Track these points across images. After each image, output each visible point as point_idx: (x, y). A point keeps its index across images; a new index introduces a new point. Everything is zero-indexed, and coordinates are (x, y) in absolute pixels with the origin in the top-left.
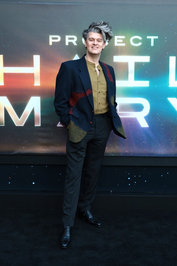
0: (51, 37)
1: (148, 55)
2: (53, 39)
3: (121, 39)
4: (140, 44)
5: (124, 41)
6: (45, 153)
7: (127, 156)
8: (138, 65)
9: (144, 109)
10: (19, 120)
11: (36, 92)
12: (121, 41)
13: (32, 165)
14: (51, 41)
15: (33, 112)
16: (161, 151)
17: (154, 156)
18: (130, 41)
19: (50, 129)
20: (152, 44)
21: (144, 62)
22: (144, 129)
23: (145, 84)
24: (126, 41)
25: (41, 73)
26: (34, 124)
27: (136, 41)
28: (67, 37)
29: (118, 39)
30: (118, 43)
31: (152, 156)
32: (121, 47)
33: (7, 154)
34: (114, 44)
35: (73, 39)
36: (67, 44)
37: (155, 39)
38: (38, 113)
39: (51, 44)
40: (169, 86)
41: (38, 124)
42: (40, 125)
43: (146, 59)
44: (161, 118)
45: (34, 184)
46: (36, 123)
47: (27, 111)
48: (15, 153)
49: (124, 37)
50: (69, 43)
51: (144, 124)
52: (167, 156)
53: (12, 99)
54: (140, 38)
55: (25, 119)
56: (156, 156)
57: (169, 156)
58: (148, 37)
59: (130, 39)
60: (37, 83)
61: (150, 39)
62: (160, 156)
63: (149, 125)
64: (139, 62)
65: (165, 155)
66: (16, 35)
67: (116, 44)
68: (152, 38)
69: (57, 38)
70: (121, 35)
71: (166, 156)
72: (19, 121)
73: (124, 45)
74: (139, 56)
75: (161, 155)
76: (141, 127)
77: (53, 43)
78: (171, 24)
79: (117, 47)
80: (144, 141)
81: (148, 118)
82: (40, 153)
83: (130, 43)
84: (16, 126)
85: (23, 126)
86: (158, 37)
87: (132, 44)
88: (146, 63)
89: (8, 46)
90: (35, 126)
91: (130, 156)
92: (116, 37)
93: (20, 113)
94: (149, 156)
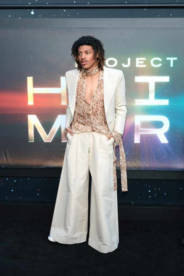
1: (168, 75)
4: (160, 65)
5: (145, 62)
7: (147, 170)
8: (158, 85)
9: (164, 126)
10: (48, 136)
12: (142, 62)
13: (59, 178)
15: (60, 129)
16: (180, 165)
17: (173, 170)
20: (172, 65)
21: (163, 82)
22: (164, 145)
23: (165, 102)
24: (147, 62)
26: (61, 140)
27: (156, 62)
29: (139, 61)
30: (139, 64)
31: (171, 170)
32: (142, 68)
33: (36, 168)
34: (135, 65)
37: (174, 61)
41: (65, 140)
43: (166, 79)
44: (180, 134)
46: (62, 140)
47: (55, 128)
48: (43, 167)
49: (145, 59)
51: (164, 140)
53: (41, 117)
54: (160, 60)
55: (53, 135)
56: (175, 170)
58: (168, 59)
60: (64, 103)
61: (170, 61)
62: (180, 170)
63: (168, 141)
64: (159, 82)
66: (44, 58)
67: (137, 66)
68: (172, 59)
70: (142, 57)
72: (47, 138)
73: (145, 66)
74: (159, 76)
79: (139, 68)
80: (164, 156)
81: (167, 135)
83: (150, 64)
84: (45, 142)
85: (51, 142)
87: (153, 65)
88: (166, 83)
89: (38, 68)
90: (62, 142)
91: (150, 170)
92: (137, 59)
93: (48, 130)
94: (168, 170)
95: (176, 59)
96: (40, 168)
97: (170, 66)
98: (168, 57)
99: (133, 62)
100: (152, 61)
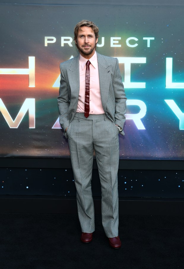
0: (46, 38)
1: (144, 57)
2: (49, 41)
3: (117, 40)
4: (136, 45)
5: (120, 42)
6: (39, 156)
7: (123, 159)
8: (134, 67)
9: (140, 111)
10: (14, 122)
11: (30, 94)
13: (26, 168)
14: (46, 42)
15: (27, 114)
16: (159, 154)
17: (151, 159)
19: (44, 132)
20: (149, 46)
21: (140, 64)
22: (141, 131)
23: (141, 85)
24: (122, 42)
25: (36, 75)
26: (28, 126)
27: (132, 42)
28: (63, 38)
29: (114, 40)
30: (114, 44)
31: (149, 159)
32: (117, 48)
34: (110, 45)
35: (68, 40)
36: (62, 45)
37: (151, 41)
38: (32, 115)
39: (46, 45)
40: (166, 88)
41: (33, 127)
42: (35, 128)
43: (142, 60)
44: (158, 120)
45: (28, 189)
46: (30, 125)
47: (22, 113)
48: (9, 155)
49: (120, 38)
50: (65, 44)
51: (140, 126)
52: (165, 160)
53: (6, 102)
54: (136, 39)
55: (19, 121)
56: (153, 159)
57: (167, 159)
58: (144, 38)
59: (126, 40)
60: (32, 85)
61: (146, 41)
62: (157, 159)
63: (145, 127)
64: (136, 64)
65: (162, 158)
66: (11, 36)
67: (112, 45)
68: (149, 39)
69: (52, 40)
70: (117, 37)
72: (13, 123)
73: (120, 46)
74: (135, 57)
75: (159, 158)
76: (138, 129)
77: (48, 44)
78: (168, 26)
79: (113, 48)
80: (140, 144)
81: (144, 121)
82: (34, 156)
83: (126, 44)
84: (10, 128)
85: (17, 128)
86: (155, 38)
87: (128, 45)
88: (142, 65)
89: (3, 47)
90: (30, 128)
91: (126, 159)
92: (112, 39)
93: (14, 115)
94: (146, 159)
95: (153, 38)
96: (5, 157)
97: (147, 46)
98: (145, 37)
99: (108, 42)
100: (127, 41)
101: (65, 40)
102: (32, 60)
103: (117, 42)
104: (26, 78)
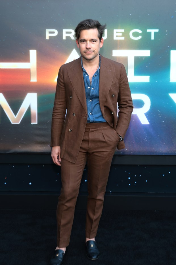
0: (47, 31)
1: (148, 49)
2: (50, 33)
3: (120, 32)
4: (140, 37)
5: (123, 35)
6: (42, 151)
7: (126, 154)
8: (138, 60)
9: (144, 105)
10: (16, 117)
11: (32, 88)
13: (29, 164)
14: (48, 36)
15: (29, 109)
16: (162, 149)
17: (155, 154)
18: (129, 35)
19: (47, 127)
20: (153, 38)
21: (144, 57)
22: (145, 126)
23: (145, 79)
25: (37, 69)
26: (30, 122)
27: (136, 34)
28: (64, 31)
29: (117, 32)
30: (117, 36)
31: (153, 154)
32: (120, 41)
34: (113, 38)
35: (70, 33)
36: (64, 38)
37: (155, 33)
38: (35, 110)
39: (47, 38)
40: (170, 81)
41: (35, 122)
42: (37, 123)
43: (146, 53)
44: (162, 115)
45: (31, 185)
46: (32, 120)
47: (23, 108)
49: (123, 31)
50: (67, 37)
51: (144, 121)
52: (169, 154)
53: (7, 96)
54: (140, 31)
55: (21, 116)
56: (157, 154)
57: (171, 154)
58: (148, 31)
59: (129, 32)
60: (34, 79)
61: (150, 33)
62: (162, 154)
63: (149, 122)
64: (139, 57)
66: (11, 29)
67: (115, 38)
68: (153, 32)
69: (54, 32)
70: (120, 29)
71: (167, 154)
72: (14, 119)
73: (123, 38)
74: (139, 50)
75: (163, 153)
77: (50, 37)
78: (172, 17)
79: (117, 41)
80: (144, 139)
81: (149, 115)
82: (37, 152)
83: (129, 36)
84: (12, 123)
85: (19, 123)
86: (159, 30)
87: (132, 37)
88: (146, 58)
89: (4, 40)
90: (32, 123)
91: (130, 154)
92: (115, 31)
93: (16, 110)
94: (150, 154)
95: (157, 30)
96: (8, 153)
97: (151, 38)
98: (148, 29)
99: (111, 35)
100: (131, 34)
101: (67, 33)
102: (33, 54)
103: (121, 34)
104: (27, 72)
